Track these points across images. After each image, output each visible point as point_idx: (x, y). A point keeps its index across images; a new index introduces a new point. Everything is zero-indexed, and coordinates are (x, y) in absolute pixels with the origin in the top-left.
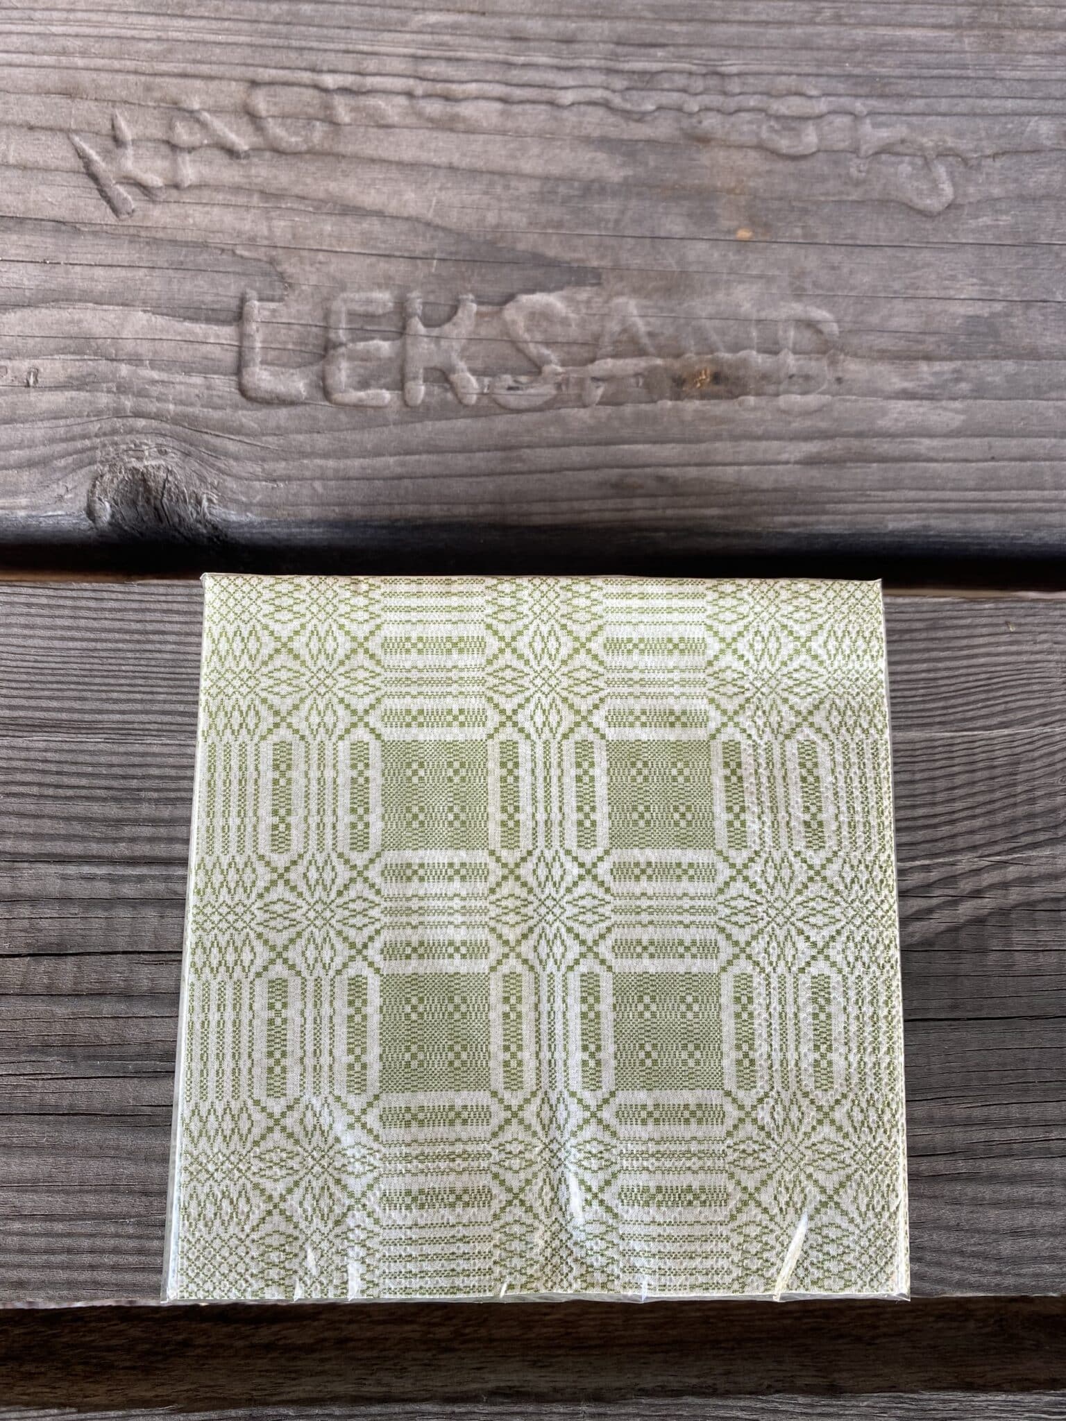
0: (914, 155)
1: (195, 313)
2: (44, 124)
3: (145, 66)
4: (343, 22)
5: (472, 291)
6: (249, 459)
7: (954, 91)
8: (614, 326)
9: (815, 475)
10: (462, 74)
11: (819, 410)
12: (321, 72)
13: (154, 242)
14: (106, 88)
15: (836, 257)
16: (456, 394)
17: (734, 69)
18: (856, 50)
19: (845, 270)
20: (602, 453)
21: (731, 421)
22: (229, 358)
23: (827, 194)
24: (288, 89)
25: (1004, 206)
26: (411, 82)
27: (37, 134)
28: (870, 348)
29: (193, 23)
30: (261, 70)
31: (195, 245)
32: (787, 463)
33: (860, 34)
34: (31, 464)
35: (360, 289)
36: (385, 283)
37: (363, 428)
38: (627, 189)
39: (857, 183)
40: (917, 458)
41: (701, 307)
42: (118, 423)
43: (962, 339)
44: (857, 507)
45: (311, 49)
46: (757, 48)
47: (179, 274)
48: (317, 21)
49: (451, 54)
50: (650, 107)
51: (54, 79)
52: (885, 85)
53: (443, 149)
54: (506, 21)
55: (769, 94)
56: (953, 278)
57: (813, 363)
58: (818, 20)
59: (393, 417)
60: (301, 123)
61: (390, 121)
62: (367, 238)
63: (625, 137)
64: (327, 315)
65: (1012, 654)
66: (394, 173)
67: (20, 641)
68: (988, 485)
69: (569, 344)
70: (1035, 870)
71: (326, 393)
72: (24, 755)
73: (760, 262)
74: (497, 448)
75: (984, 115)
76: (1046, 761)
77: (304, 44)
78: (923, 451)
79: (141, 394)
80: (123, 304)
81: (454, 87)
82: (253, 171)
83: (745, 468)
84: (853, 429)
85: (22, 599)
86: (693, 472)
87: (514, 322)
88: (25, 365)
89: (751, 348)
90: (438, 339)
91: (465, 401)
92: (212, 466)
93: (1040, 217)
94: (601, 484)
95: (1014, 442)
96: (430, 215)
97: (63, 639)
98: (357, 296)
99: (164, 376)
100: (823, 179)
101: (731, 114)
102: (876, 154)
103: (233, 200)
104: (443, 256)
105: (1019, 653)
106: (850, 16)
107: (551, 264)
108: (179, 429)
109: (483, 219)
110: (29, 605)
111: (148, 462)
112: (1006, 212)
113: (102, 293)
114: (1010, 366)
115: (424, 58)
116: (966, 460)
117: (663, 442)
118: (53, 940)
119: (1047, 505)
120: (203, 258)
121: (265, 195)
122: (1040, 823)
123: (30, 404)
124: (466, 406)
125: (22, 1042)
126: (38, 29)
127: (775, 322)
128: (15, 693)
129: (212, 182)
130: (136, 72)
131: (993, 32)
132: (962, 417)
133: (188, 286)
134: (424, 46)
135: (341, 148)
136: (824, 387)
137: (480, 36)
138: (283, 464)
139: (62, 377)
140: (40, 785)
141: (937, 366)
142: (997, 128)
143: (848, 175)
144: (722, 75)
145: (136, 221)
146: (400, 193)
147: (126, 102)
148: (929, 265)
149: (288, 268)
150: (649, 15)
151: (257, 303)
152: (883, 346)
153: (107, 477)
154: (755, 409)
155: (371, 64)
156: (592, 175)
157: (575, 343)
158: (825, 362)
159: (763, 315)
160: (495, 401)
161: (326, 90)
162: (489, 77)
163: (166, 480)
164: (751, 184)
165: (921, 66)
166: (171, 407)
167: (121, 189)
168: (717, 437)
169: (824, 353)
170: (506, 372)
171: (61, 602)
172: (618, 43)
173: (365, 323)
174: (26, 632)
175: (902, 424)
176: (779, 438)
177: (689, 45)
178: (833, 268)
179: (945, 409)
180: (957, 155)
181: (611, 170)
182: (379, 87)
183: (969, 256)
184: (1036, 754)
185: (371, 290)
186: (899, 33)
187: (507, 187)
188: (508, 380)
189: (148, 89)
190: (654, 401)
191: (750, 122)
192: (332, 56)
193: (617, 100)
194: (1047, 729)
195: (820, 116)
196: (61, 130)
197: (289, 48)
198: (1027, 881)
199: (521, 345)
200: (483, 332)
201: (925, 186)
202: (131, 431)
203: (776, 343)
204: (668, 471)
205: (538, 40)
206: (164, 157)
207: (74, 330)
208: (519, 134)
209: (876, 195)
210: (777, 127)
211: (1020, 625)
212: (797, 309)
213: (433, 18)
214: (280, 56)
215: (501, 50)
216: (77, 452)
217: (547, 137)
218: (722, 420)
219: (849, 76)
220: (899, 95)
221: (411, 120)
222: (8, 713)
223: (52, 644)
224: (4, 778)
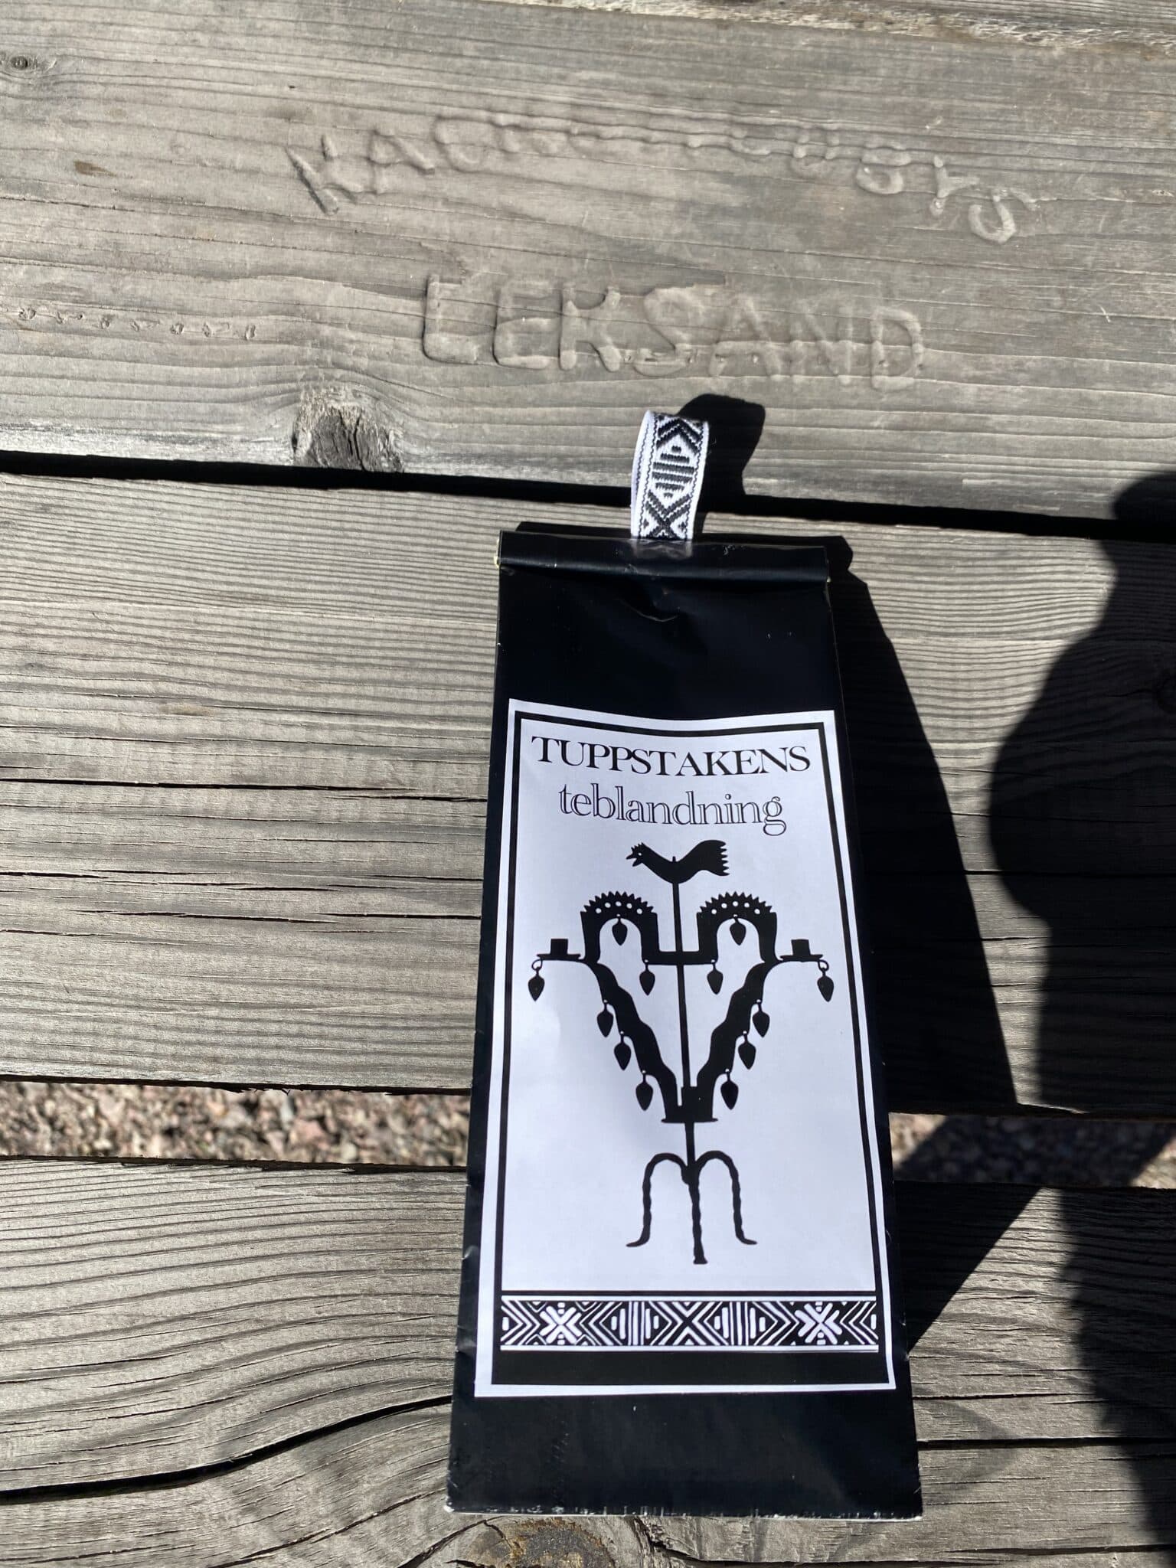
0: (983, 199)
1: (388, 288)
2: (266, 139)
4: (515, 76)
5: (617, 283)
6: (429, 405)
7: (1016, 152)
8: (736, 316)
9: (900, 438)
10: (613, 119)
11: (906, 390)
12: (495, 112)
13: (355, 233)
15: (919, 273)
16: (602, 361)
17: (835, 127)
18: (934, 117)
19: (927, 283)
22: (415, 325)
23: (911, 224)
24: (467, 123)
25: (1057, 240)
26: (569, 123)
27: (260, 147)
28: (948, 343)
29: (391, 70)
30: (446, 108)
31: (389, 237)
32: (878, 428)
33: (938, 106)
35: (524, 277)
36: (548, 274)
37: (525, 384)
38: (742, 213)
39: (937, 218)
40: (986, 430)
41: (806, 306)
42: (321, 372)
44: (935, 464)
45: (488, 94)
46: (854, 111)
47: (376, 260)
48: (492, 73)
49: (604, 104)
50: (765, 152)
51: (275, 106)
52: (959, 145)
54: (648, 81)
55: (862, 147)
56: (1016, 293)
57: (900, 353)
59: (549, 377)
60: (478, 149)
61: (551, 152)
62: (531, 239)
63: (745, 173)
64: (497, 296)
66: (555, 191)
67: (238, 531)
68: (1045, 453)
69: (698, 328)
71: (495, 356)
72: (236, 622)
75: (1040, 171)
76: (1097, 668)
77: (481, 90)
78: (992, 424)
79: (341, 348)
80: (329, 279)
81: (603, 128)
82: (438, 184)
83: (843, 430)
84: (934, 404)
85: (240, 498)
86: (801, 431)
87: (654, 310)
88: (243, 322)
89: (849, 338)
90: (588, 319)
91: (611, 367)
92: (399, 409)
93: (1086, 250)
95: (1068, 421)
96: (583, 224)
97: (274, 531)
98: (521, 283)
99: (360, 337)
100: (908, 212)
101: (832, 160)
102: (952, 196)
103: (421, 205)
104: (594, 256)
107: (685, 265)
108: (371, 379)
109: (628, 230)
111: (345, 403)
113: (311, 270)
114: (1063, 362)
115: (581, 106)
116: (1026, 433)
118: (255, 775)
121: (448, 202)
122: (1090, 717)
123: (246, 353)
124: (611, 371)
126: (262, 67)
127: (869, 320)
128: (231, 572)
129: (403, 191)
130: (342, 104)
132: (1024, 399)
133: (382, 269)
134: (581, 96)
135: (511, 171)
136: (910, 371)
137: (627, 92)
138: (458, 410)
139: (274, 333)
140: (249, 647)
141: (1003, 360)
142: (1051, 182)
143: (929, 210)
144: (825, 131)
145: (340, 217)
146: (559, 206)
147: (334, 127)
148: (995, 282)
150: (765, 82)
151: (439, 284)
152: (958, 342)
153: (310, 413)
154: (851, 386)
155: (537, 109)
156: (717, 200)
157: (702, 327)
158: (909, 352)
159: (858, 315)
160: (635, 368)
161: (499, 126)
162: (633, 123)
163: (359, 419)
166: (366, 361)
167: (328, 192)
168: (819, 405)
169: (909, 345)
170: (644, 347)
171: (274, 502)
172: (740, 102)
173: (527, 305)
174: (242, 524)
175: (973, 403)
176: (871, 408)
177: (797, 106)
178: (917, 281)
179: (1011, 393)
180: (1019, 201)
181: (733, 199)
182: (543, 125)
185: (534, 278)
186: (969, 105)
187: (647, 206)
188: (646, 353)
189: (352, 117)
190: (768, 375)
191: (848, 168)
192: (504, 101)
193: (738, 146)
195: (906, 166)
196: (280, 145)
197: (470, 92)
198: (1082, 764)
199: (658, 327)
200: (627, 315)
201: (992, 222)
202: (331, 378)
203: (869, 335)
205: (673, 96)
206: (364, 170)
207: (286, 297)
208: (657, 166)
209: (951, 227)
210: (870, 172)
212: (888, 311)
213: (587, 75)
214: (462, 98)
215: (641, 102)
216: (284, 392)
217: (680, 170)
220: (970, 153)
221: (569, 151)
222: (225, 588)
223: (264, 534)
224: (218, 640)
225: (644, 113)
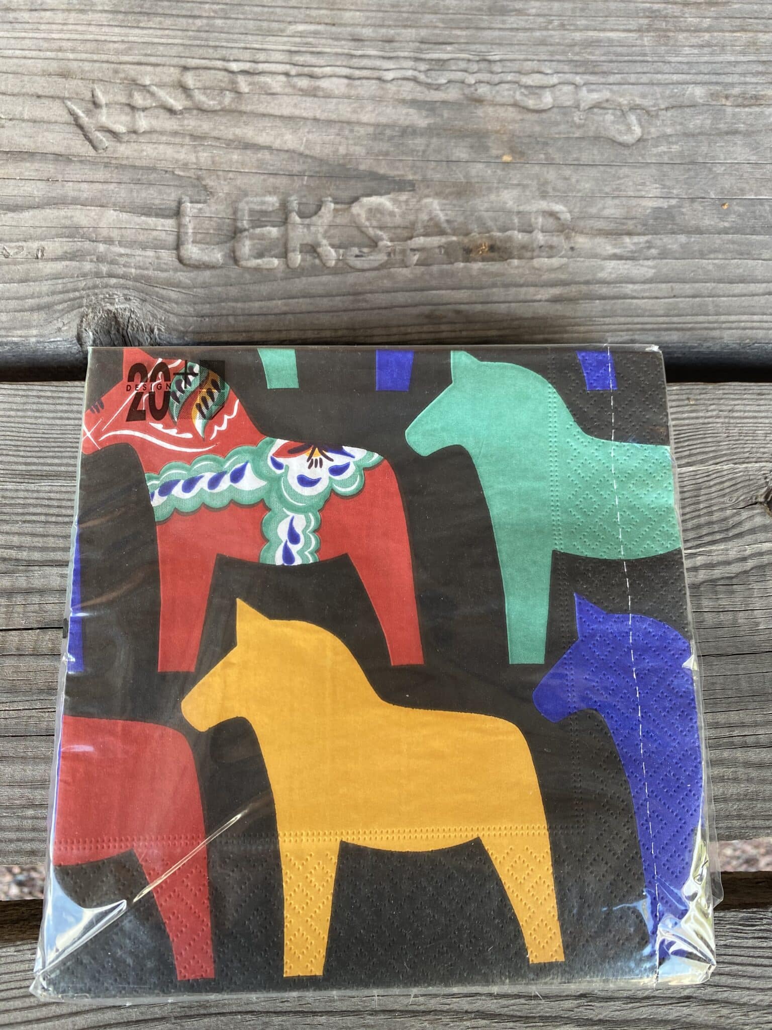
0: (615, 109)
1: (148, 211)
2: (47, 94)
3: (113, 58)
4: (243, 30)
5: (330, 195)
6: (185, 303)
7: (639, 70)
8: (424, 217)
9: (559, 309)
10: (321, 61)
11: (560, 268)
12: (229, 61)
13: (121, 167)
14: (89, 71)
15: (567, 172)
16: (321, 260)
17: (497, 58)
18: (575, 45)
19: (574, 180)
20: (418, 296)
21: (503, 275)
22: (171, 239)
23: (559, 133)
24: (208, 71)
25: (674, 139)
26: (288, 67)
27: (43, 100)
28: (592, 228)
29: (145, 32)
30: (189, 60)
31: (148, 168)
32: (540, 301)
33: (578, 36)
34: (39, 308)
35: (257, 195)
36: (274, 191)
37: (260, 282)
38: (429, 131)
39: (579, 127)
40: (625, 297)
41: (482, 204)
42: (98, 281)
43: (651, 222)
44: (587, 328)
45: (222, 47)
46: (512, 44)
47: (138, 187)
48: (226, 30)
49: (314, 49)
50: (443, 81)
51: (54, 66)
52: (594, 66)
53: (309, 108)
54: (349, 29)
55: (520, 72)
56: (644, 184)
57: (555, 239)
58: (550, 27)
59: (279, 275)
60: (216, 92)
61: (274, 91)
62: (261, 163)
63: (428, 99)
64: (235, 212)
65: (693, 418)
66: (278, 123)
67: (33, 421)
68: (672, 313)
69: (395, 228)
70: (715, 559)
71: (236, 261)
72: (35, 495)
73: (518, 176)
74: (349, 294)
75: (659, 84)
76: (719, 487)
77: (217, 44)
78: (629, 292)
79: (112, 262)
80: (100, 206)
81: (316, 69)
82: (186, 122)
83: (512, 304)
84: (582, 279)
85: (35, 393)
86: (479, 307)
87: (359, 215)
89: (513, 229)
90: (308, 226)
91: (328, 265)
93: (696, 147)
94: (418, 316)
95: (687, 286)
96: (302, 149)
97: (61, 419)
98: (255, 199)
99: (128, 251)
100: (557, 124)
101: (496, 85)
102: (590, 108)
103: (172, 140)
104: (311, 174)
105: (697, 418)
106: (571, 25)
107: (383, 178)
108: (138, 284)
109: (337, 150)
110: (39, 397)
111: (119, 306)
112: (676, 143)
113: (87, 199)
114: (683, 238)
115: (296, 52)
116: (657, 298)
117: (459, 289)
118: (55, 618)
119: (711, 326)
120: (153, 176)
121: (193, 137)
122: (716, 528)
123: (39, 269)
124: (328, 268)
125: (34, 687)
126: (43, 35)
127: (530, 213)
128: (29, 454)
129: (158, 129)
130: (107, 62)
131: (662, 33)
132: (653, 271)
133: (143, 194)
134: (295, 44)
135: (243, 108)
136: (563, 252)
137: (332, 39)
138: (208, 306)
139: (59, 252)
140: (46, 515)
141: (636, 239)
142: (668, 92)
143: (573, 121)
144: (490, 61)
145: (109, 153)
146: (282, 135)
147: (101, 80)
148: (627, 176)
149: (210, 182)
150: (441, 25)
151: (189, 205)
152: (600, 227)
153: (91, 315)
154: (517, 267)
155: (261, 56)
156: (407, 123)
157: (399, 227)
158: (562, 238)
159: (521, 208)
160: (347, 264)
161: (232, 72)
162: (339, 63)
163: (130, 317)
164: (511, 127)
165: (617, 54)
166: (133, 270)
167: (99, 134)
168: (494, 285)
169: (562, 231)
170: (354, 245)
171: (60, 395)
172: (422, 42)
173: (260, 218)
174: (37, 414)
175: (613, 276)
176: (535, 285)
177: (467, 43)
178: (566, 179)
179: (642, 266)
180: (643, 109)
181: (420, 120)
182: (268, 70)
183: (653, 170)
184: (712, 483)
185: (265, 196)
186: (602, 35)
187: (352, 131)
188: (356, 250)
189: (116, 72)
190: (452, 263)
191: (509, 90)
192: (235, 51)
193: (422, 77)
194: (718, 467)
195: (554, 86)
196: (59, 98)
197: (208, 46)
198: (710, 566)
199: (364, 229)
200: (338, 221)
201: (622, 128)
202: (106, 286)
203: (530, 226)
204: (463, 307)
205: (371, 40)
206: (127, 114)
207: (68, 223)
208: (358, 98)
209: (591, 134)
210: (526, 92)
211: (697, 400)
212: (544, 205)
213: (301, 28)
214: (201, 51)
215: (346, 47)
216: (70, 300)
217: (378, 100)
218: (497, 275)
219: (572, 61)
220: (604, 73)
221: (289, 90)
222: (24, 467)
223: (53, 422)
224: (20, 511)
225: (347, 55)
